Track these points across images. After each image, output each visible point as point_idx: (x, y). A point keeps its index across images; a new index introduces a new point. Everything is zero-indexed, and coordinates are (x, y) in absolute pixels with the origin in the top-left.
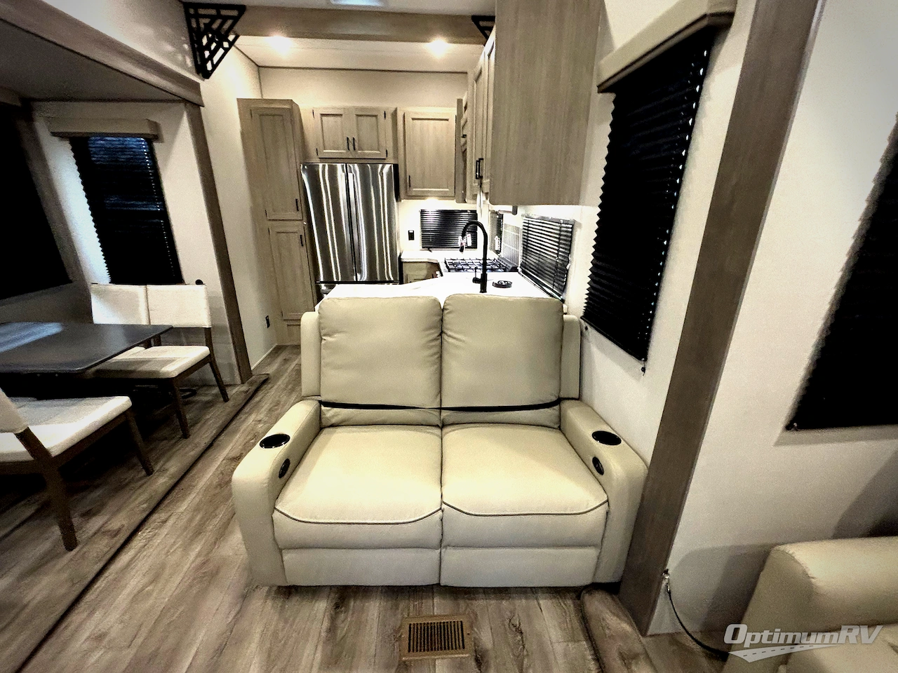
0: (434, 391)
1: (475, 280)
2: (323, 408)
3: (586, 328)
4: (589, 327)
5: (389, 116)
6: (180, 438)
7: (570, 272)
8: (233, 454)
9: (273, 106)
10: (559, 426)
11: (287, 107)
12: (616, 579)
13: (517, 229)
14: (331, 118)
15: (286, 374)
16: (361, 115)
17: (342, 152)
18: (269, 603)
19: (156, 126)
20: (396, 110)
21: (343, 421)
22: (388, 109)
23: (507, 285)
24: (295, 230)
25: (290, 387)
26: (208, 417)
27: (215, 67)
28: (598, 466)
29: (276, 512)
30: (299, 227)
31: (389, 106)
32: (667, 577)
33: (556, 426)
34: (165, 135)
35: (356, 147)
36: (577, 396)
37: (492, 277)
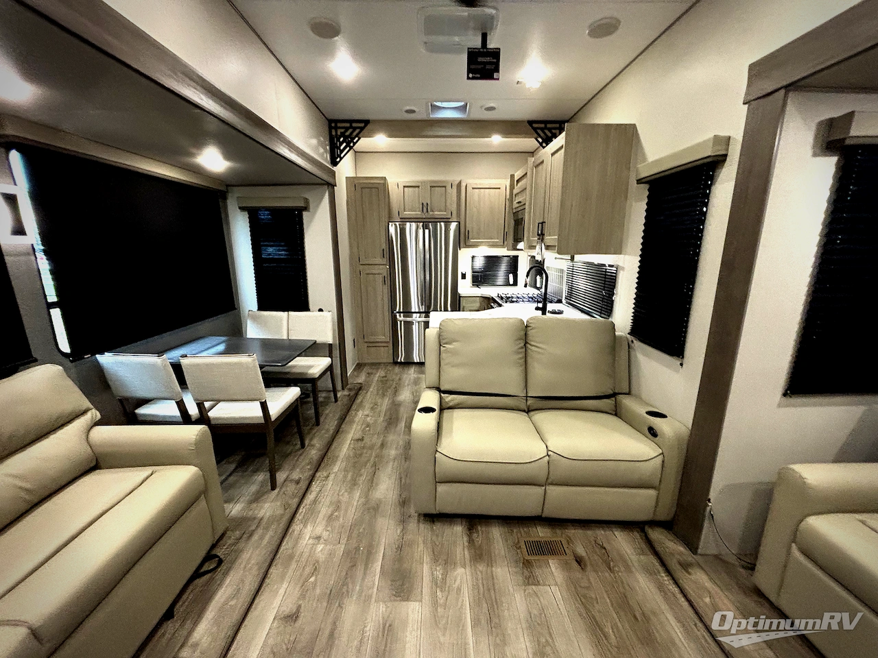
0: (523, 385)
1: (537, 309)
2: (442, 395)
3: (632, 342)
4: (634, 341)
5: (455, 187)
6: (313, 425)
7: (615, 303)
8: (358, 436)
9: (372, 181)
10: (617, 412)
11: (382, 182)
12: (669, 518)
13: (562, 271)
14: (411, 189)
15: (374, 384)
16: (434, 186)
17: (418, 213)
18: (422, 526)
19: (306, 201)
20: (460, 182)
21: (458, 404)
22: (454, 181)
23: (560, 312)
24: (381, 271)
25: (380, 392)
26: (327, 412)
27: (341, 159)
28: (653, 432)
29: (438, 454)
30: (384, 270)
31: (455, 178)
32: (710, 504)
33: (614, 413)
34: (311, 206)
35: (429, 210)
36: (627, 391)
37: (550, 307)
